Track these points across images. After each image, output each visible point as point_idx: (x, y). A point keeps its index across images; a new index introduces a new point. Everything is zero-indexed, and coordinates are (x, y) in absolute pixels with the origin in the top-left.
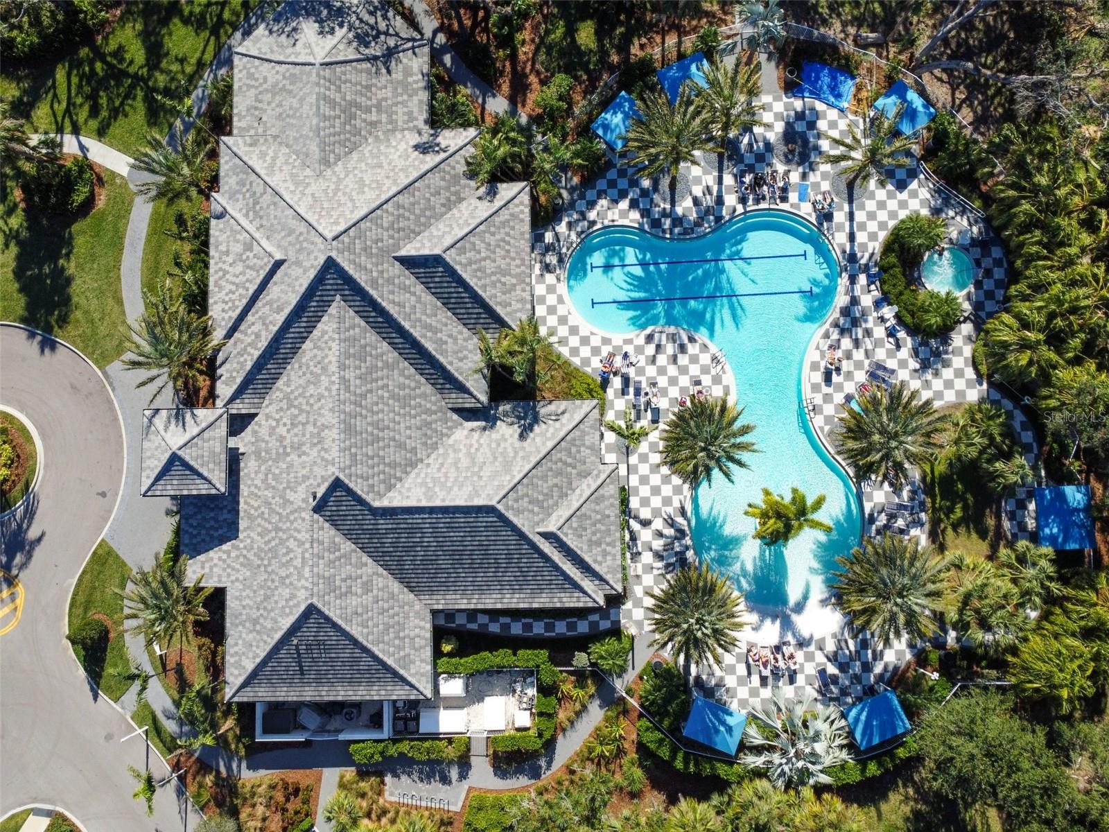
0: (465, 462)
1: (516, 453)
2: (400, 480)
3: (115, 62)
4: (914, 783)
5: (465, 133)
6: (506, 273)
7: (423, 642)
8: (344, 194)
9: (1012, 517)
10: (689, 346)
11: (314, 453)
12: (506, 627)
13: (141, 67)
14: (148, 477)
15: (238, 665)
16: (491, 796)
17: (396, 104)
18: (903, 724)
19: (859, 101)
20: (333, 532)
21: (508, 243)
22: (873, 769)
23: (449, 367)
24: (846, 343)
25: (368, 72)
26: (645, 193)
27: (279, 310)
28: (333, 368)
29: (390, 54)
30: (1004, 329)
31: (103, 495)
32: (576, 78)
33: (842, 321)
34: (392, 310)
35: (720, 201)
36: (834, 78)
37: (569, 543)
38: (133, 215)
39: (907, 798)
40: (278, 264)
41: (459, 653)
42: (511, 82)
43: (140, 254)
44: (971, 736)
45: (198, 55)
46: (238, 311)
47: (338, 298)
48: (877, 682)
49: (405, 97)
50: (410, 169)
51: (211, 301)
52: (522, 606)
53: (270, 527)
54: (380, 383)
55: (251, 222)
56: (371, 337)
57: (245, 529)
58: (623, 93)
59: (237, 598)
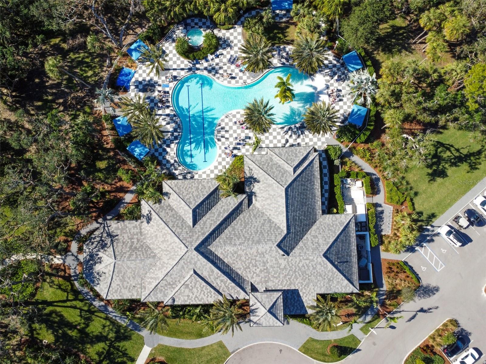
0: (269, 201)
1: (265, 183)
2: (276, 224)
3: (103, 356)
4: (372, 51)
5: (143, 205)
6: (198, 188)
7: (334, 217)
8: (168, 247)
9: (281, 18)
10: (222, 126)
11: (267, 256)
12: (326, 191)
13: (106, 344)
14: (277, 323)
15: (346, 287)
16: (387, 195)
17: (130, 233)
18: (353, 53)
19: (132, 66)
20: (296, 249)
21: (186, 187)
22: (369, 63)
23: (234, 208)
24: (221, 71)
25: (117, 243)
26: (165, 142)
27: (213, 271)
28: (235, 249)
29: (109, 235)
30: (220, 17)
31: (281, 351)
32: (119, 168)
33: (213, 73)
34: (213, 228)
35: (168, 115)
36: (123, 75)
37: (297, 164)
38: (168, 344)
39: (378, 54)
40: (195, 272)
41: (336, 207)
42: (119, 193)
43: (184, 340)
44: (357, 30)
45: (102, 320)
46: (212, 290)
47: (209, 247)
48: (339, 63)
49: (127, 229)
50: (158, 223)
51: (207, 303)
52: (319, 182)
53: (294, 275)
54: (240, 232)
55: (177, 286)
56: (223, 236)
57: (295, 286)
58: (127, 148)
59: (321, 289)
